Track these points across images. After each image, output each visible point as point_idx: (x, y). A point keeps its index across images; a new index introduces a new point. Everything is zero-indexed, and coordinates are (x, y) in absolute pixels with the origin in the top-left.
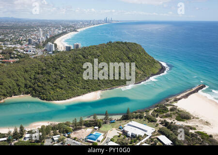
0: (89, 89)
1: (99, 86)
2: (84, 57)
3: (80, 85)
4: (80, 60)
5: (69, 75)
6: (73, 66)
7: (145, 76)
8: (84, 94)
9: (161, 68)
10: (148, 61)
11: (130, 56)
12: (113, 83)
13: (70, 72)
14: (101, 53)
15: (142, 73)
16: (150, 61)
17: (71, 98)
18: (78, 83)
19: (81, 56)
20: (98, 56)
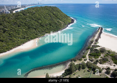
0: (28, 38)
1: (36, 34)
2: (24, 14)
3: (20, 36)
4: (21, 17)
5: (11, 28)
6: (15, 21)
7: (65, 24)
8: (24, 43)
10: (64, 16)
11: (54, 13)
13: (12, 26)
14: (36, 11)
15: (63, 23)
17: (11, 49)
18: (19, 34)
19: (22, 14)
20: (34, 14)
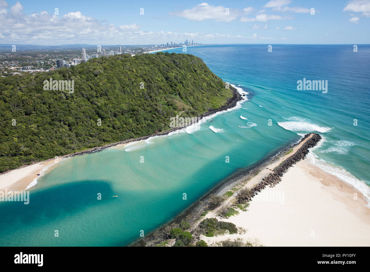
9: (232, 96)
10: (209, 85)
12: (104, 135)
16: (213, 84)
